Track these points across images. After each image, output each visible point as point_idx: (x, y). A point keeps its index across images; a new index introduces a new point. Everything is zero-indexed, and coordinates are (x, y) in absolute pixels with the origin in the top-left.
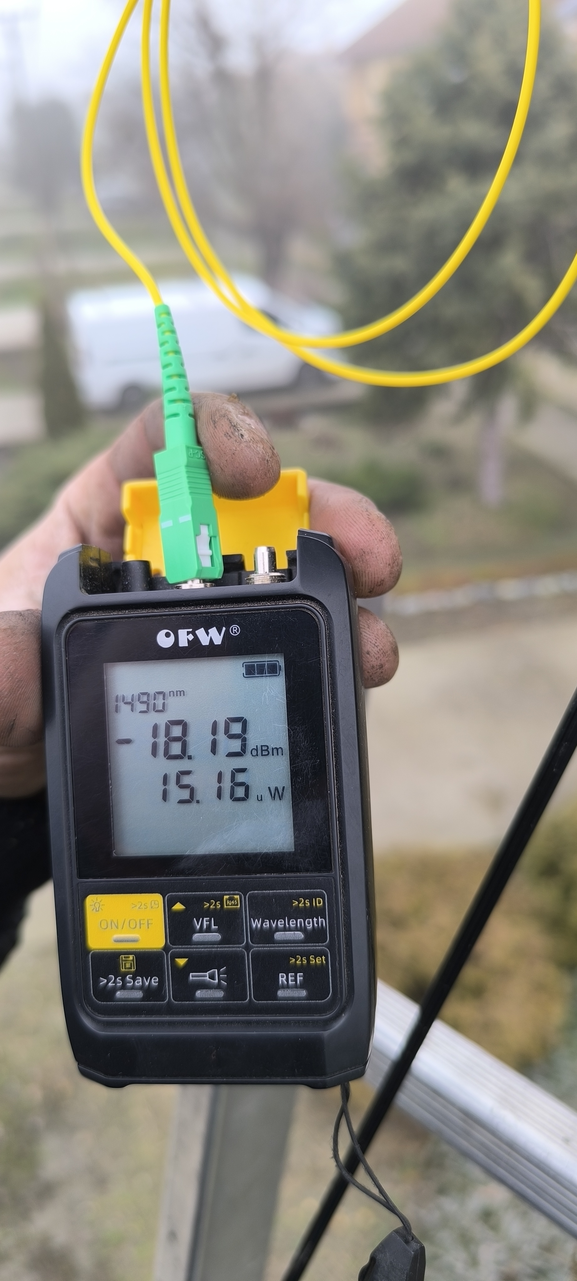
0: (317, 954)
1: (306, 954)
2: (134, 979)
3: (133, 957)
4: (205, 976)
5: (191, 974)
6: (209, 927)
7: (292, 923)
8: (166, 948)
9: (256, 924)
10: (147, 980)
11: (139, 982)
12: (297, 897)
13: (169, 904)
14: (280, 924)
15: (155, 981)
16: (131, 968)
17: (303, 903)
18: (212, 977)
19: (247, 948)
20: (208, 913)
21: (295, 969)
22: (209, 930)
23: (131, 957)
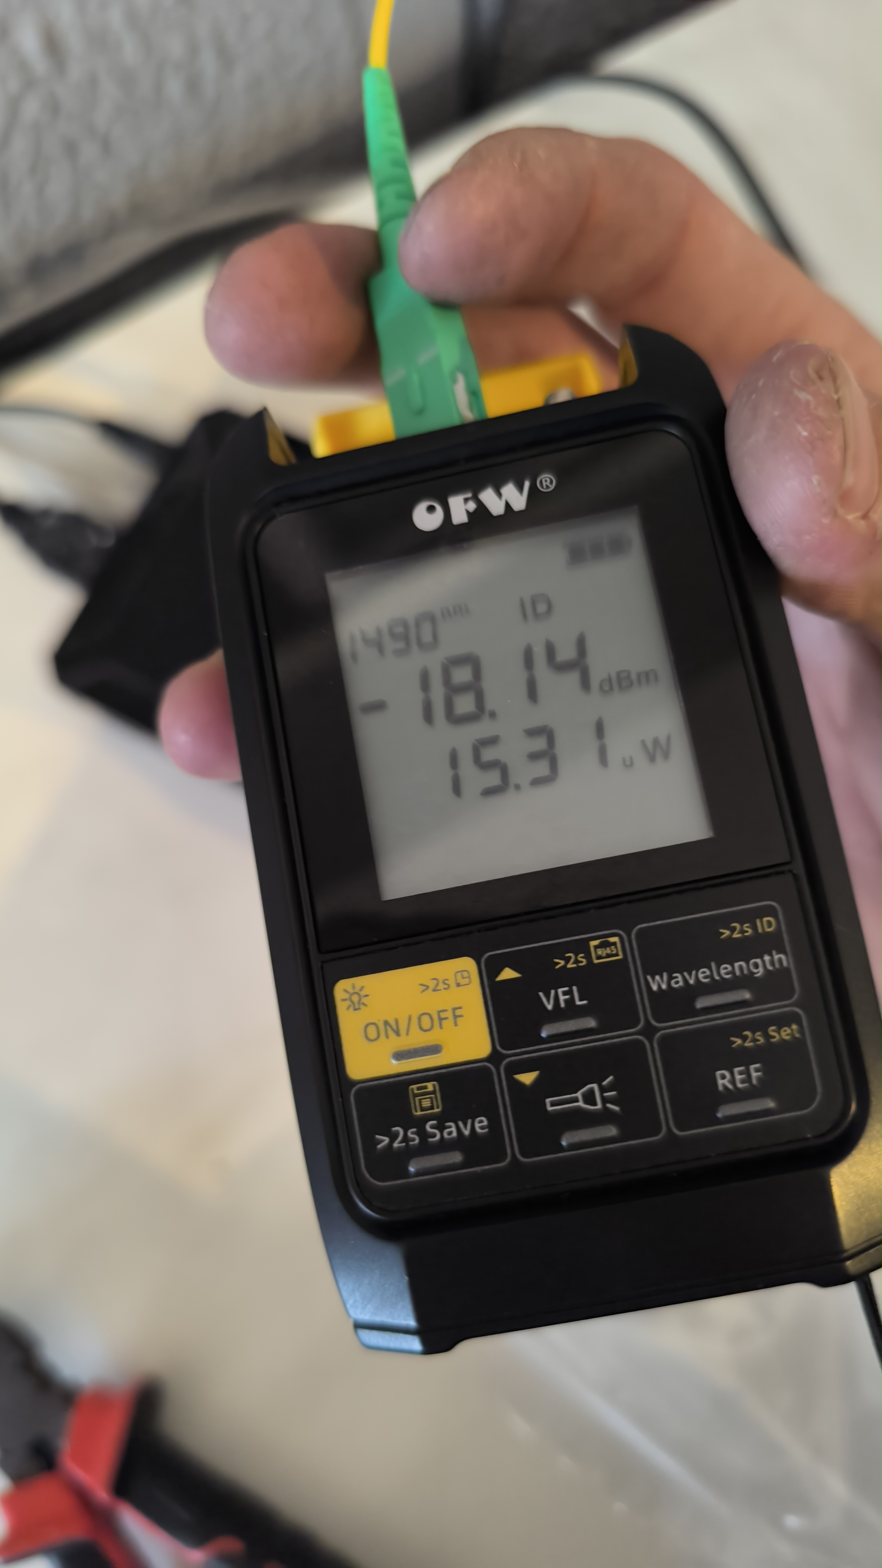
0: (782, 1021)
1: (760, 1025)
2: (441, 1127)
3: (434, 1086)
4: (576, 1100)
5: (548, 1101)
6: (570, 1002)
7: (725, 971)
8: (494, 1057)
9: (657, 983)
10: (465, 1125)
11: (452, 1131)
12: (726, 921)
13: (489, 972)
14: (703, 975)
15: (481, 1124)
16: (432, 1108)
17: (739, 931)
18: (589, 1098)
19: (649, 1031)
20: (566, 978)
21: (745, 1058)
22: (571, 1011)
23: (430, 1086)
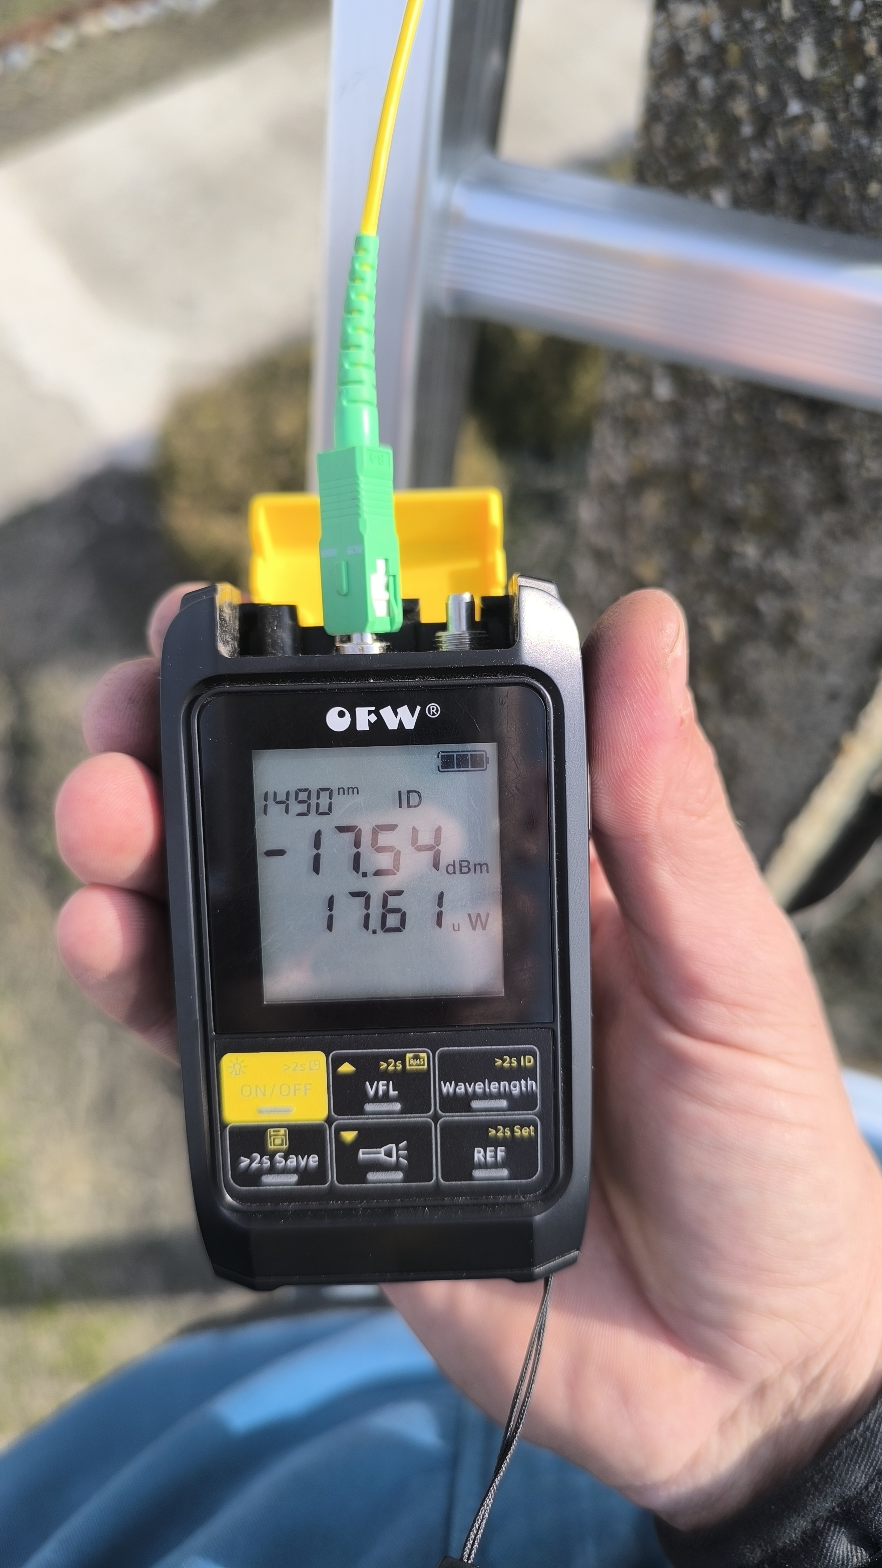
0: (524, 1124)
1: (510, 1125)
2: (286, 1158)
3: (285, 1131)
4: (379, 1153)
5: (361, 1151)
6: (386, 1092)
7: (494, 1087)
8: (329, 1120)
9: (448, 1088)
10: (303, 1159)
11: (292, 1161)
12: (501, 1055)
13: (333, 1065)
14: (479, 1087)
15: (313, 1161)
16: (282, 1144)
17: (508, 1063)
18: (389, 1154)
19: (436, 1118)
20: (386, 1076)
21: (496, 1143)
22: (386, 1098)
23: (282, 1131)
